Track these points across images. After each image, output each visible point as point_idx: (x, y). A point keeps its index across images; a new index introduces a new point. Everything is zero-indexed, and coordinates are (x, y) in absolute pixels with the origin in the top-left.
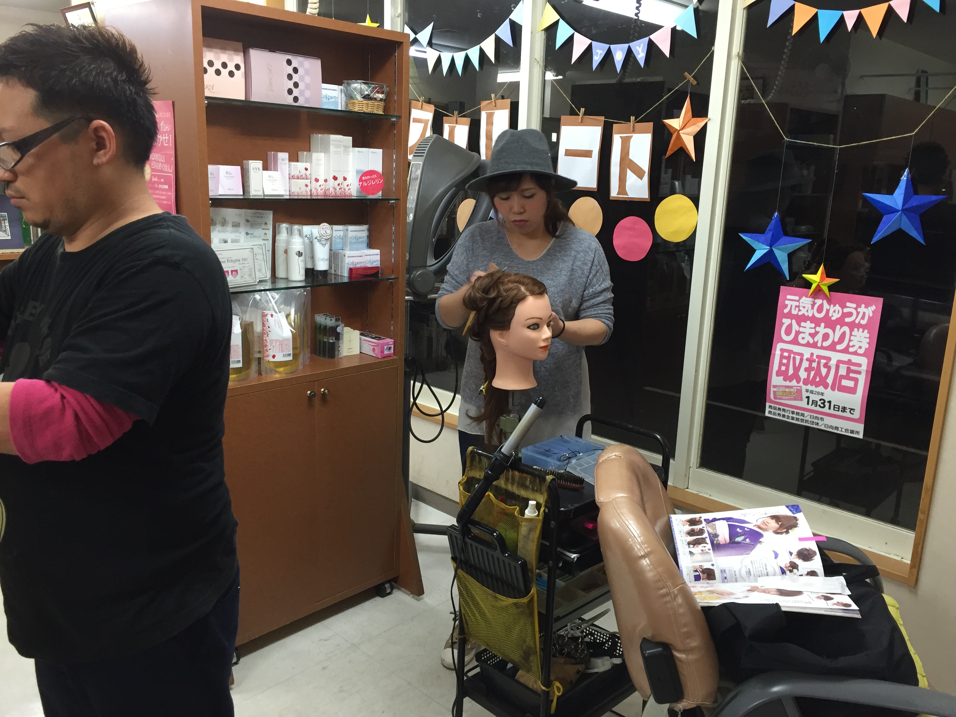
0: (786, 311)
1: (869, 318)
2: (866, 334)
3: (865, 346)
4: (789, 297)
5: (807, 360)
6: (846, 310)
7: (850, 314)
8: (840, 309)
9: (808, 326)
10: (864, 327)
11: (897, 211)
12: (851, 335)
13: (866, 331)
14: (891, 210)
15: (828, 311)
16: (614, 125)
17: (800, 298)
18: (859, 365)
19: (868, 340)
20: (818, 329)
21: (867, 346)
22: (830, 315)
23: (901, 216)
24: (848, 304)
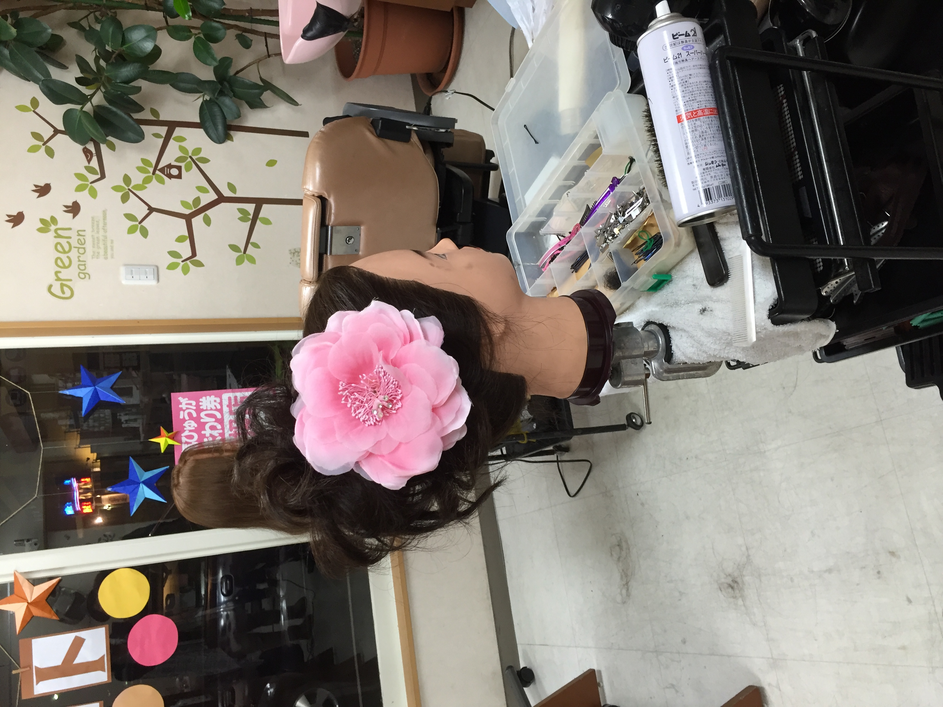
1: (189, 399)
2: (203, 399)
3: (213, 398)
6: (187, 418)
7: (190, 414)
8: (186, 422)
10: (198, 402)
12: (207, 410)
13: (201, 400)
15: (190, 431)
16: (23, 698)
18: (230, 398)
19: (208, 397)
21: (213, 397)
22: (194, 428)
24: (181, 417)
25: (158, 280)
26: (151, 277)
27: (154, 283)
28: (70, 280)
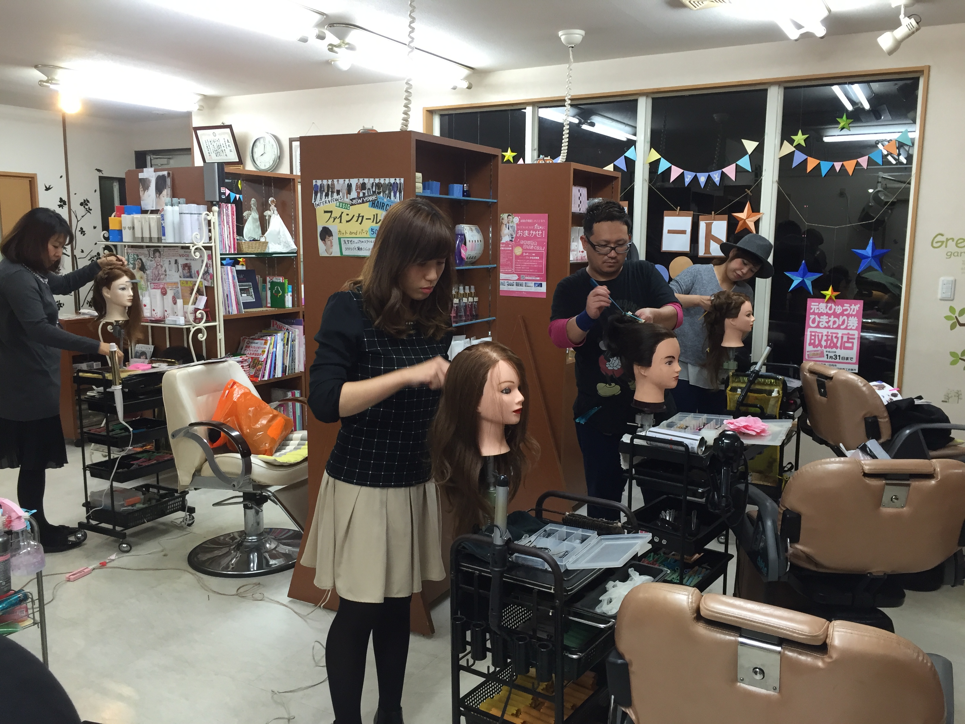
0: (811, 311)
1: (857, 311)
2: (856, 319)
3: (856, 325)
4: (813, 304)
5: (826, 335)
6: (844, 308)
7: (846, 310)
8: (841, 307)
9: (824, 318)
10: (854, 316)
11: (869, 257)
12: (848, 320)
13: (856, 317)
14: (867, 257)
15: (835, 309)
16: (700, 216)
17: (819, 304)
18: (854, 335)
19: (857, 322)
20: (830, 319)
22: (836, 311)
23: (871, 259)
24: (845, 305)
25: (941, 300)
26: (944, 295)
27: (939, 296)
28: (946, 247)
